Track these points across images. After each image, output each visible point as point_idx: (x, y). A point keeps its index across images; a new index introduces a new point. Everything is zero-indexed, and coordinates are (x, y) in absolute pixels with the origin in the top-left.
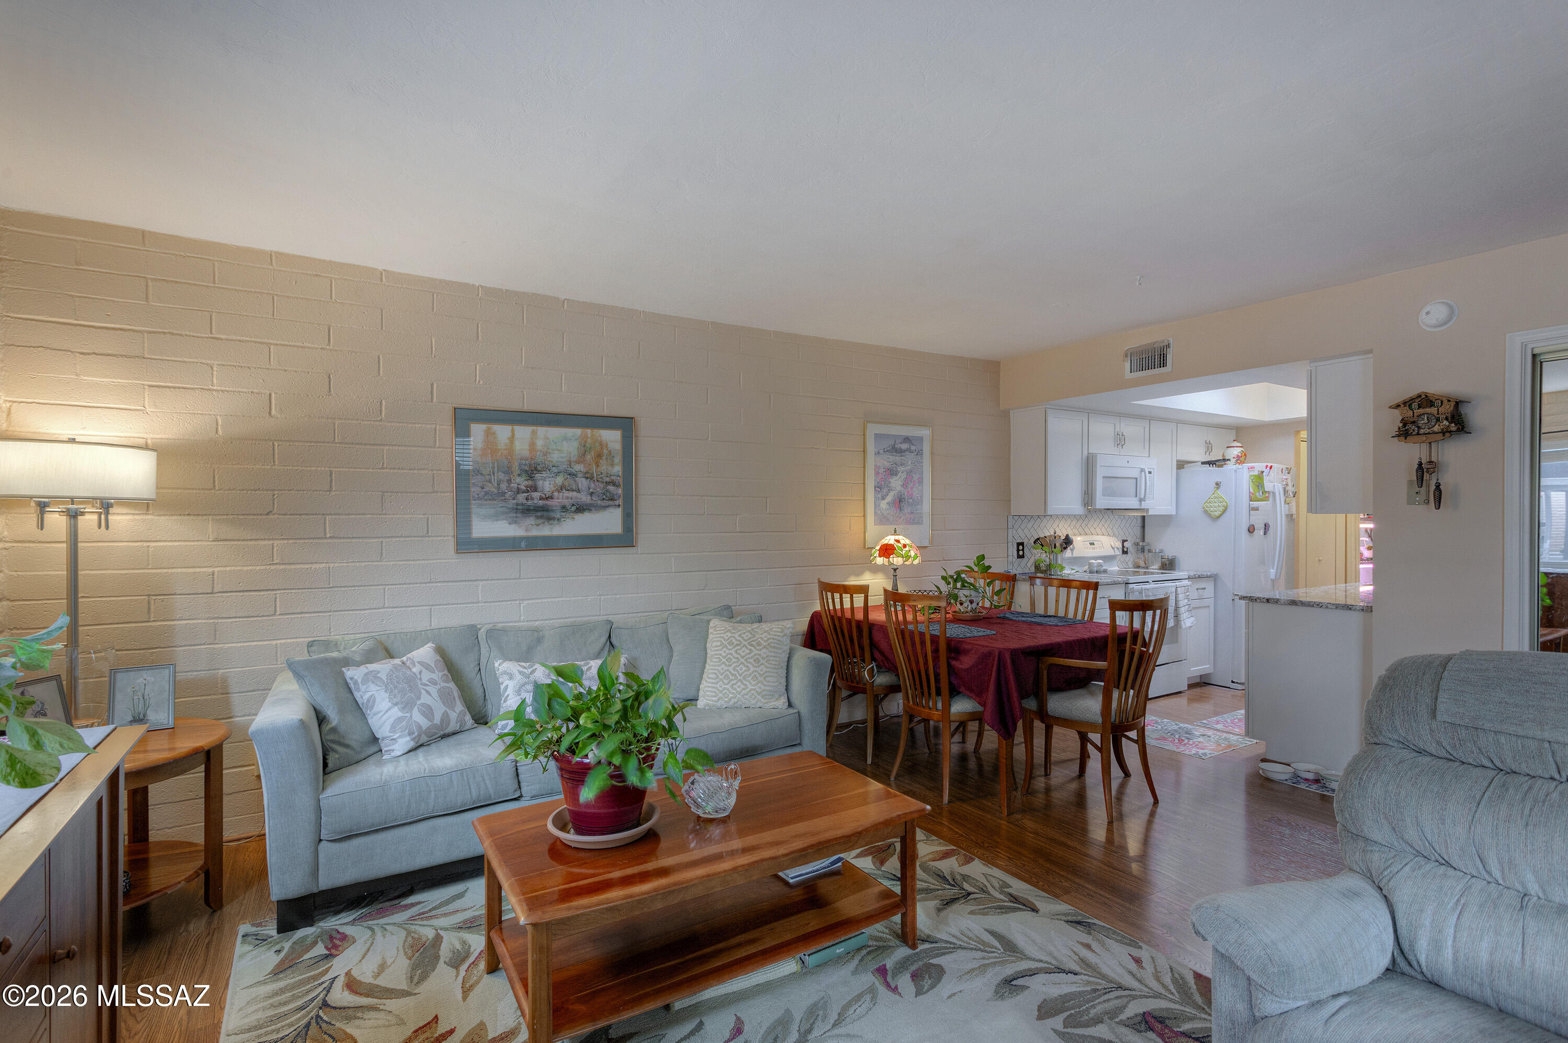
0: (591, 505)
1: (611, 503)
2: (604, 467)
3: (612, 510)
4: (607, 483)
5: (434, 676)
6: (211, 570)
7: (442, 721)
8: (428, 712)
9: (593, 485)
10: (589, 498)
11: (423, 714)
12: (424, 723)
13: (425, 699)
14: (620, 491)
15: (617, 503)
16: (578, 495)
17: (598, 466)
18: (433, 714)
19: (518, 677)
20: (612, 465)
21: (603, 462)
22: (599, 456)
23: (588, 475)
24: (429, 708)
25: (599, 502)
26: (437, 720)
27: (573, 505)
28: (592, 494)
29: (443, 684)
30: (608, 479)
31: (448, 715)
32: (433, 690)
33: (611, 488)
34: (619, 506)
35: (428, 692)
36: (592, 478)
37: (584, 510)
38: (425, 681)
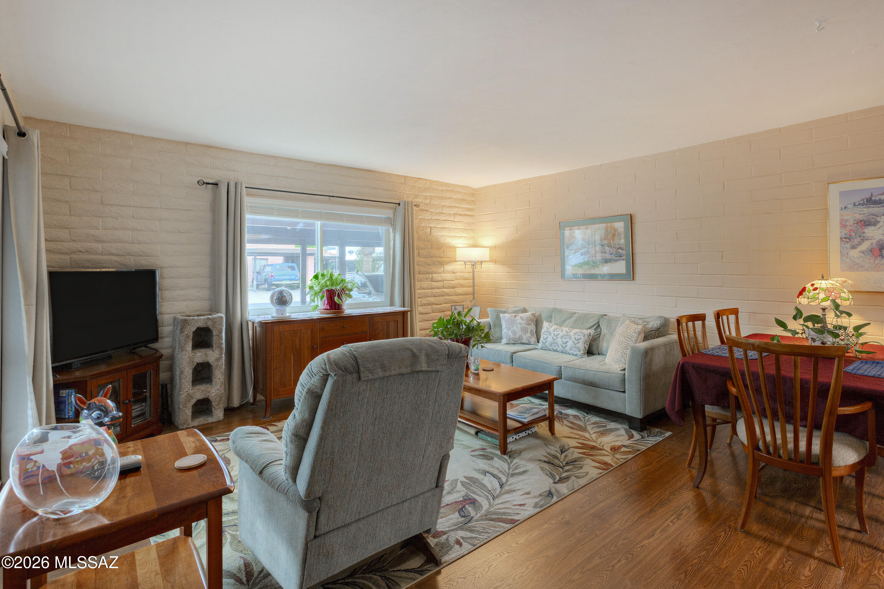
0: (611, 259)
1: (620, 258)
2: (616, 241)
3: (620, 261)
4: (618, 248)
5: (522, 322)
6: (506, 281)
7: (519, 338)
8: (514, 333)
9: (611, 250)
10: (610, 256)
11: (512, 333)
12: (512, 336)
13: (515, 328)
14: (624, 252)
15: (623, 258)
16: (605, 255)
17: (613, 240)
18: (516, 334)
19: (564, 332)
20: (620, 239)
21: (616, 238)
22: (614, 235)
23: (609, 245)
24: (515, 331)
25: (615, 258)
26: (517, 336)
27: (603, 260)
28: (611, 254)
29: (524, 325)
30: (618, 247)
31: (522, 336)
32: (519, 326)
33: (620, 251)
34: (624, 259)
35: (517, 327)
36: (611, 246)
37: (608, 262)
38: (517, 323)
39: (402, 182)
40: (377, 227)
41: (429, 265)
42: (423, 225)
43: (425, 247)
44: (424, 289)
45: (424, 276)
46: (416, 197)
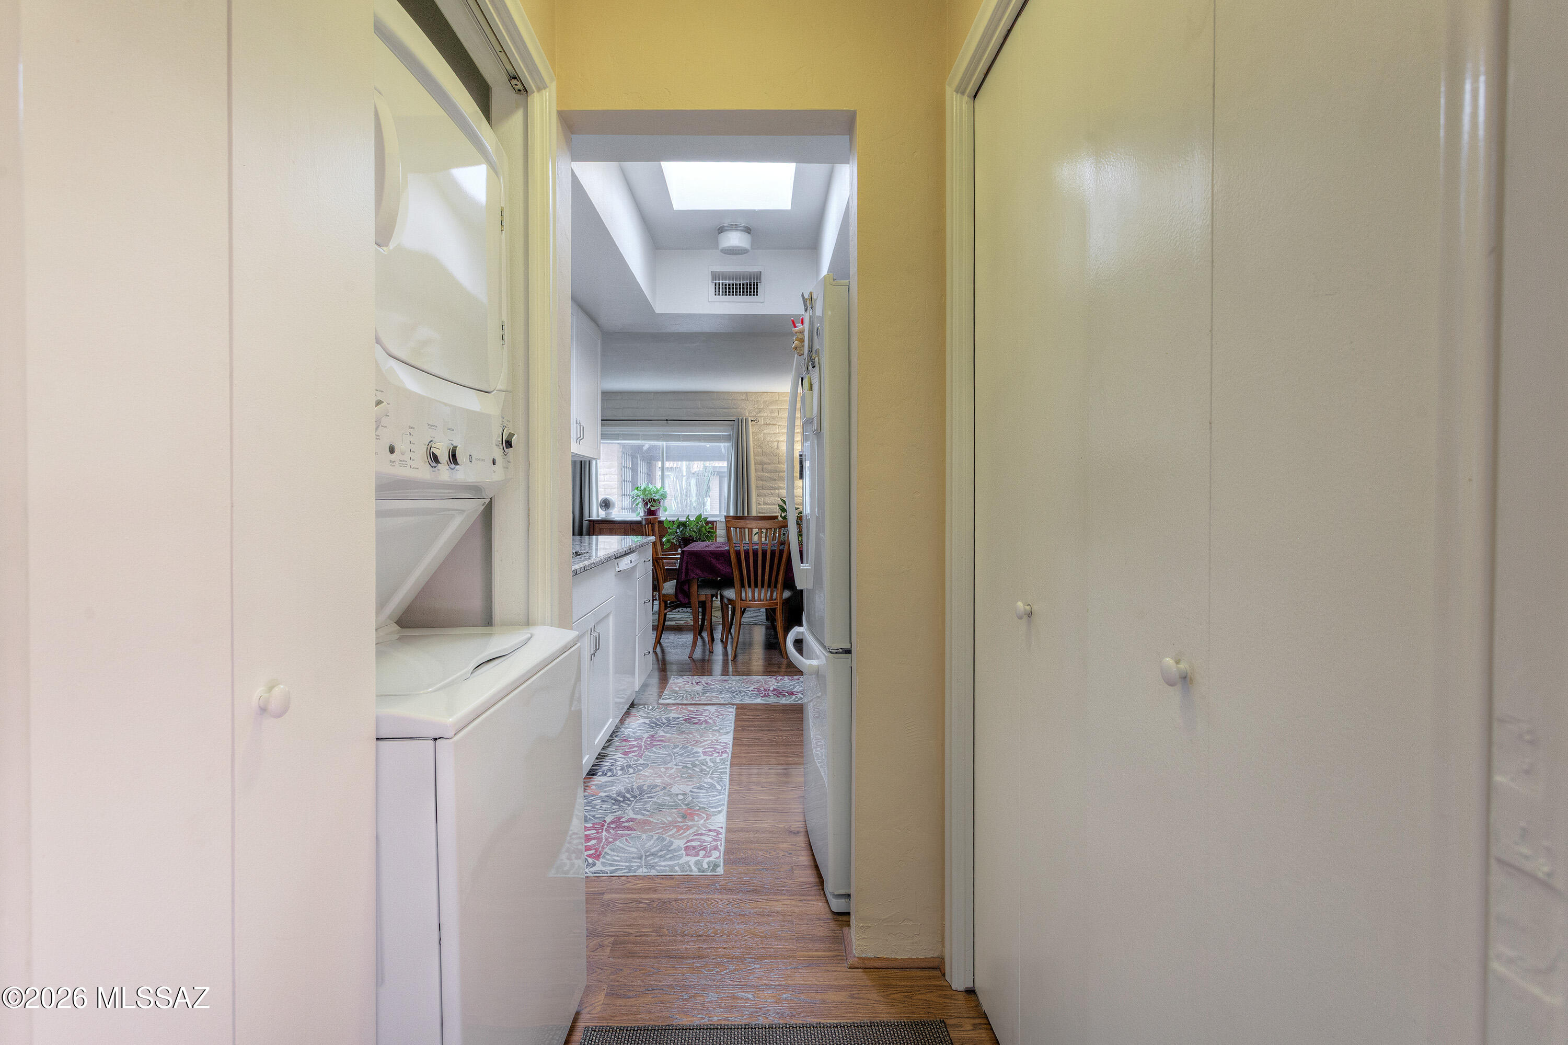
39: (743, 398)
40: (718, 444)
41: (775, 480)
42: (768, 439)
43: (770, 462)
44: (768, 504)
45: (768, 491)
46: (760, 412)
